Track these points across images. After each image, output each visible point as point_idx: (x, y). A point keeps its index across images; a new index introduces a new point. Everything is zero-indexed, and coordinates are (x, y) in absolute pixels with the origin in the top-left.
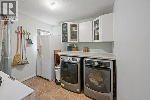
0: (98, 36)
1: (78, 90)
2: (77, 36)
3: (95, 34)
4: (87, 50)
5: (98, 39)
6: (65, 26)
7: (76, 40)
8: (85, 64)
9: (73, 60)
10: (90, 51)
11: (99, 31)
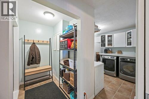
0: (131, 43)
1: (115, 75)
2: (112, 43)
3: (127, 41)
4: (120, 52)
5: (131, 45)
6: (103, 37)
7: (112, 46)
8: (120, 60)
9: (111, 58)
10: (123, 53)
11: (132, 39)
